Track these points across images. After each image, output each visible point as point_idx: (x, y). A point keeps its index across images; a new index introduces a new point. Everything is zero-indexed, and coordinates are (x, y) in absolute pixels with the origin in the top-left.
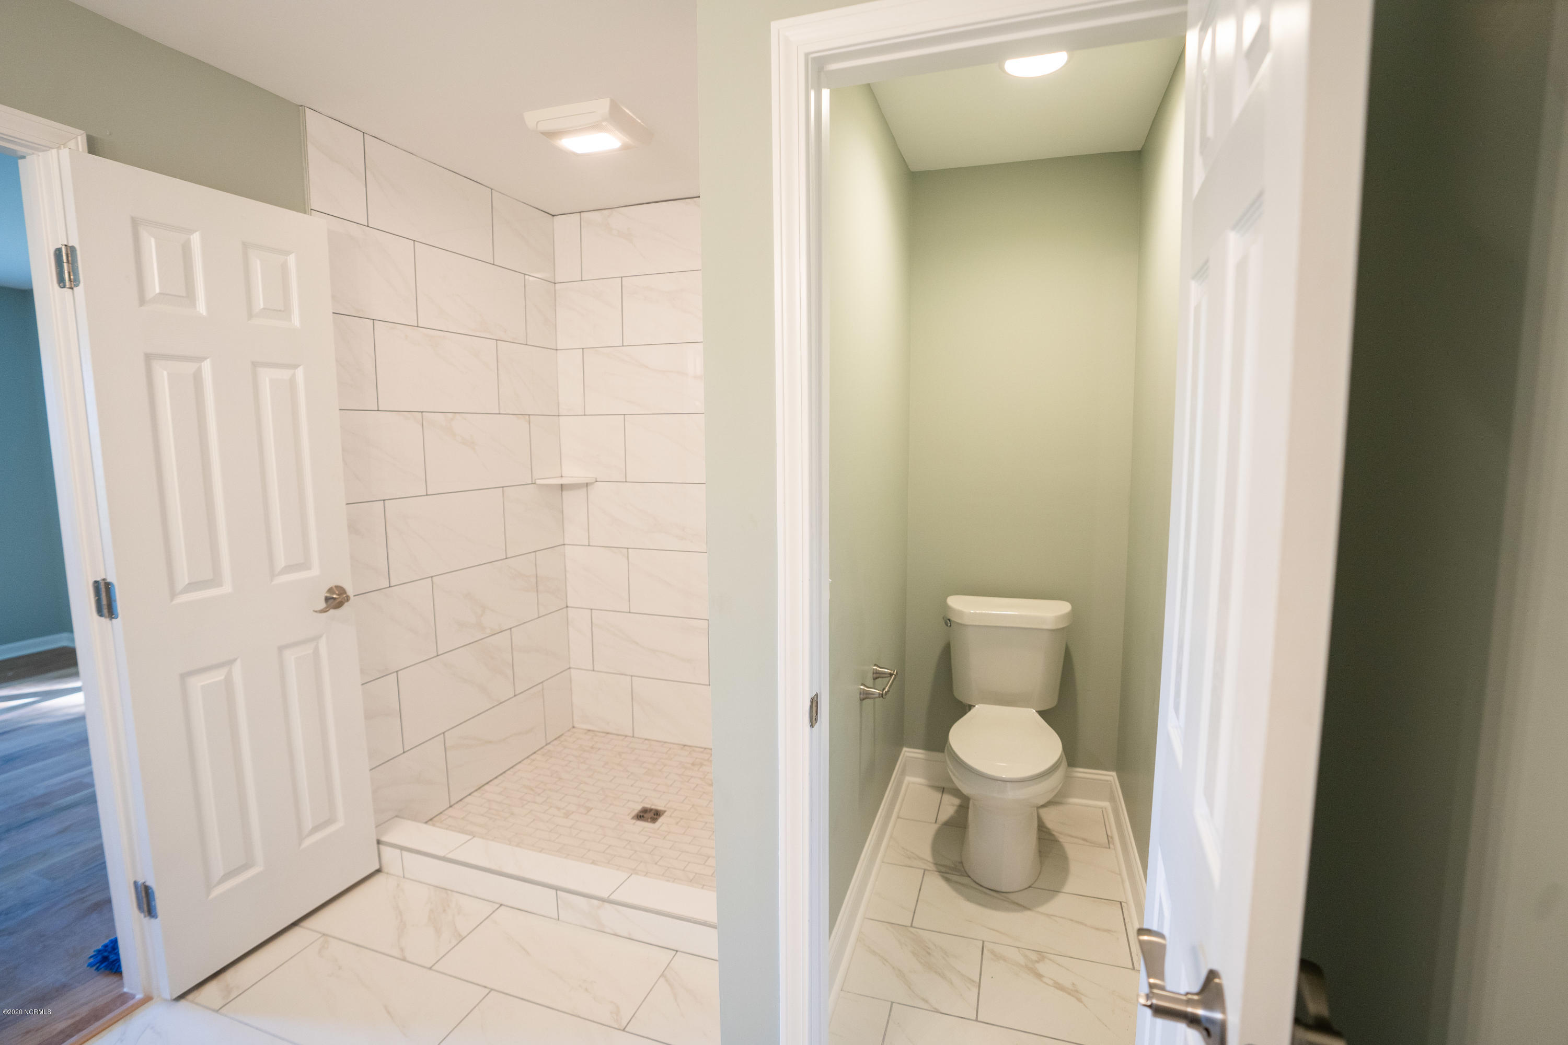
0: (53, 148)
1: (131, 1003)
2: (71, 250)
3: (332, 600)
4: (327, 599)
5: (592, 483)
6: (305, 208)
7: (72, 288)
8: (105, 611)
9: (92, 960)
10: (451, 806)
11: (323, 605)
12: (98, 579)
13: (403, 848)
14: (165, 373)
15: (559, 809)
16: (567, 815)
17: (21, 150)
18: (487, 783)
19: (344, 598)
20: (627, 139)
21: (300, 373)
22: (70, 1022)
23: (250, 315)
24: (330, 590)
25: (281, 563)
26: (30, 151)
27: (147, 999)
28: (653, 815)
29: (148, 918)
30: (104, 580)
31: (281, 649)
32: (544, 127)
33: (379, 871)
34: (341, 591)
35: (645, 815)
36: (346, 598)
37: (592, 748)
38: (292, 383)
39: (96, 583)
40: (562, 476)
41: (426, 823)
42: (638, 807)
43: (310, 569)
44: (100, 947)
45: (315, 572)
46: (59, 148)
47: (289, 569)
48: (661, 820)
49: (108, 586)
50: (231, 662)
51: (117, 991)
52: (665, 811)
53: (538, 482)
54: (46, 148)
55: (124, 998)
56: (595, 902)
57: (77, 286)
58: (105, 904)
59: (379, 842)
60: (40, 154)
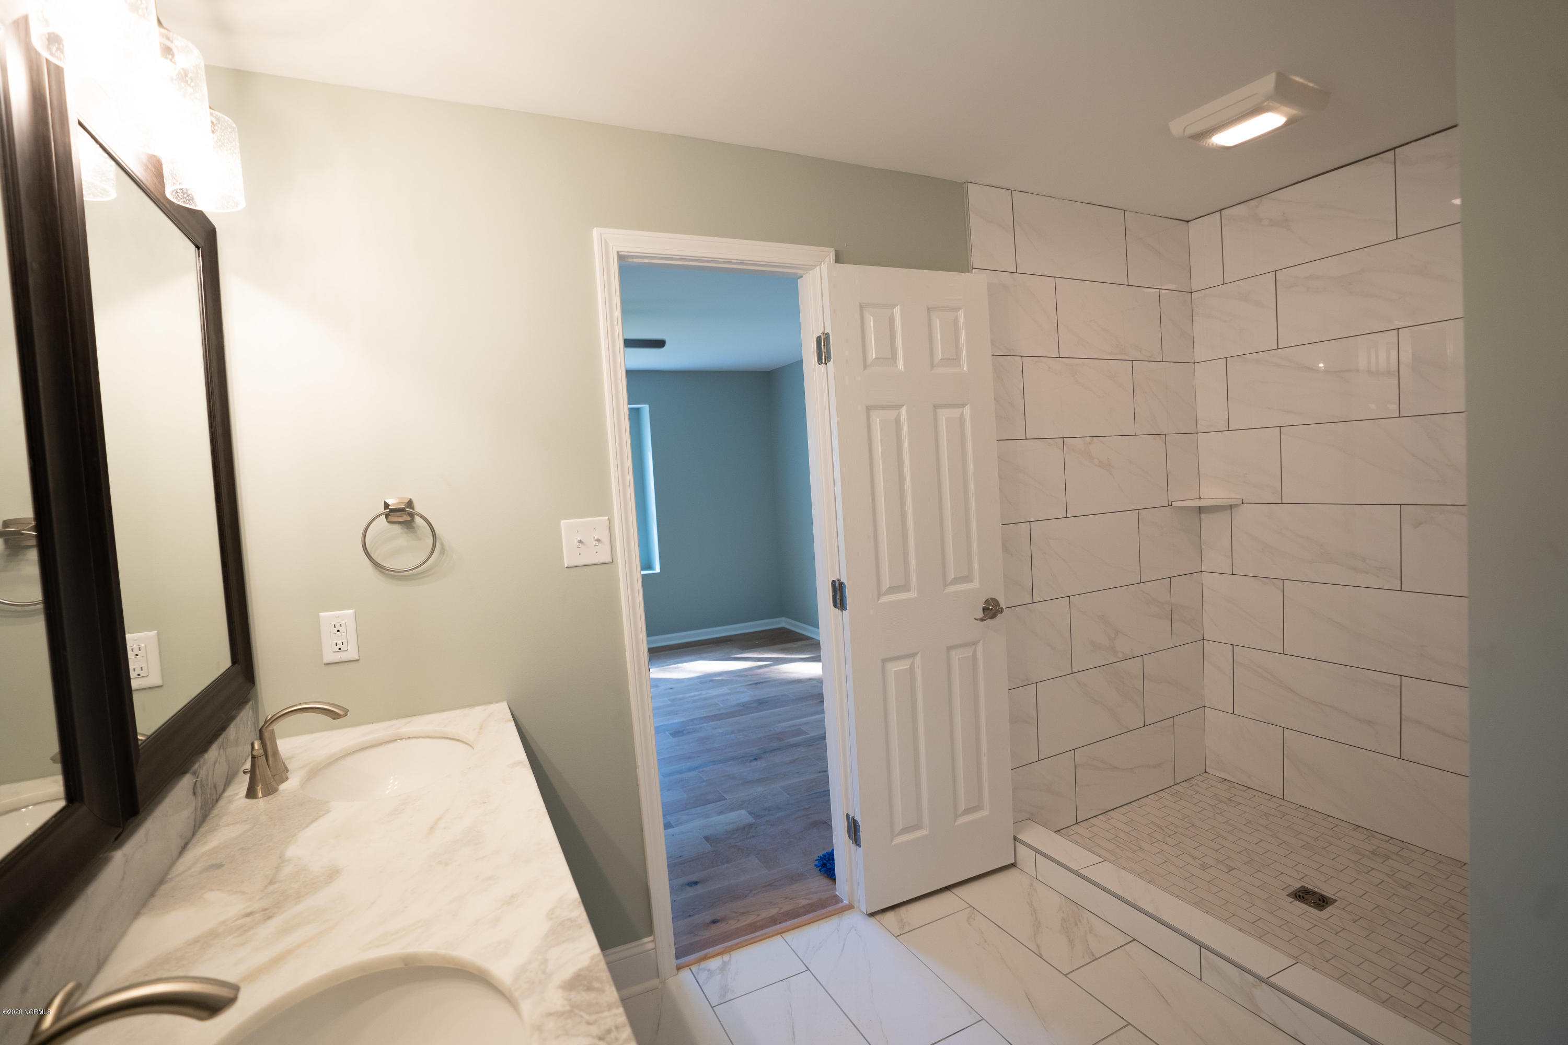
0: (817, 266)
1: (841, 905)
2: (827, 336)
3: (989, 611)
4: (985, 609)
5: (1237, 505)
6: (968, 270)
7: (826, 364)
8: (839, 604)
9: (817, 862)
10: (1077, 823)
11: (981, 615)
12: (835, 580)
13: (1036, 851)
14: (878, 419)
15: (1194, 858)
16: (1204, 867)
17: (799, 272)
18: (1113, 810)
19: (998, 609)
20: (1293, 112)
21: (967, 410)
22: (808, 902)
23: (933, 366)
24: (987, 602)
25: (951, 575)
26: (805, 272)
27: (850, 907)
28: (1318, 900)
29: (854, 845)
30: (838, 580)
31: (949, 648)
32: (1191, 131)
33: (1013, 865)
34: (995, 602)
35: (1306, 897)
36: (1000, 610)
37: (1230, 800)
38: (962, 419)
39: (833, 581)
40: (1200, 498)
41: (1055, 832)
42: (1298, 885)
43: (972, 581)
44: (821, 855)
45: (975, 585)
46: (820, 265)
47: (957, 581)
48: (1330, 910)
49: (841, 585)
50: (914, 655)
51: (832, 892)
52: (1336, 901)
53: (1174, 504)
54: (812, 267)
55: (836, 899)
56: (1251, 978)
57: (829, 361)
58: (826, 825)
59: (1015, 839)
60: (810, 272)
